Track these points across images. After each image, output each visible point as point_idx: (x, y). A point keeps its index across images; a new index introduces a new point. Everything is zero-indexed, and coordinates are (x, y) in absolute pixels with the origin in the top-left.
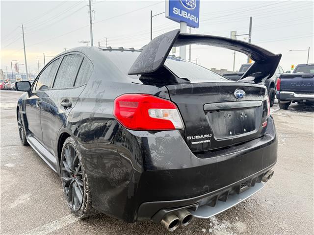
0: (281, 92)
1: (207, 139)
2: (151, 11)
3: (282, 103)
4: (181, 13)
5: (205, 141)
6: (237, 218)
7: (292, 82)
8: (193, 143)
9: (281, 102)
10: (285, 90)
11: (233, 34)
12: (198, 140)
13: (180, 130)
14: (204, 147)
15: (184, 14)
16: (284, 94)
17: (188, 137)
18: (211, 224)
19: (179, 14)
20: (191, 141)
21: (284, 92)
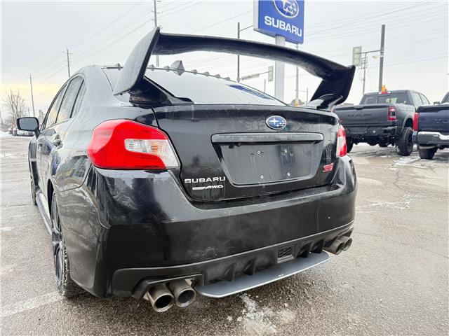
0: (419, 133)
1: (218, 183)
2: (239, 24)
3: (423, 150)
4: (276, 24)
5: (215, 187)
6: (286, 305)
7: (435, 117)
8: (194, 189)
9: (421, 148)
10: (427, 129)
11: (357, 51)
12: (203, 184)
13: (173, 170)
14: (213, 195)
15: (280, 24)
16: (425, 135)
17: (186, 180)
18: (244, 311)
19: (274, 25)
20: (191, 185)
21: (423, 133)
